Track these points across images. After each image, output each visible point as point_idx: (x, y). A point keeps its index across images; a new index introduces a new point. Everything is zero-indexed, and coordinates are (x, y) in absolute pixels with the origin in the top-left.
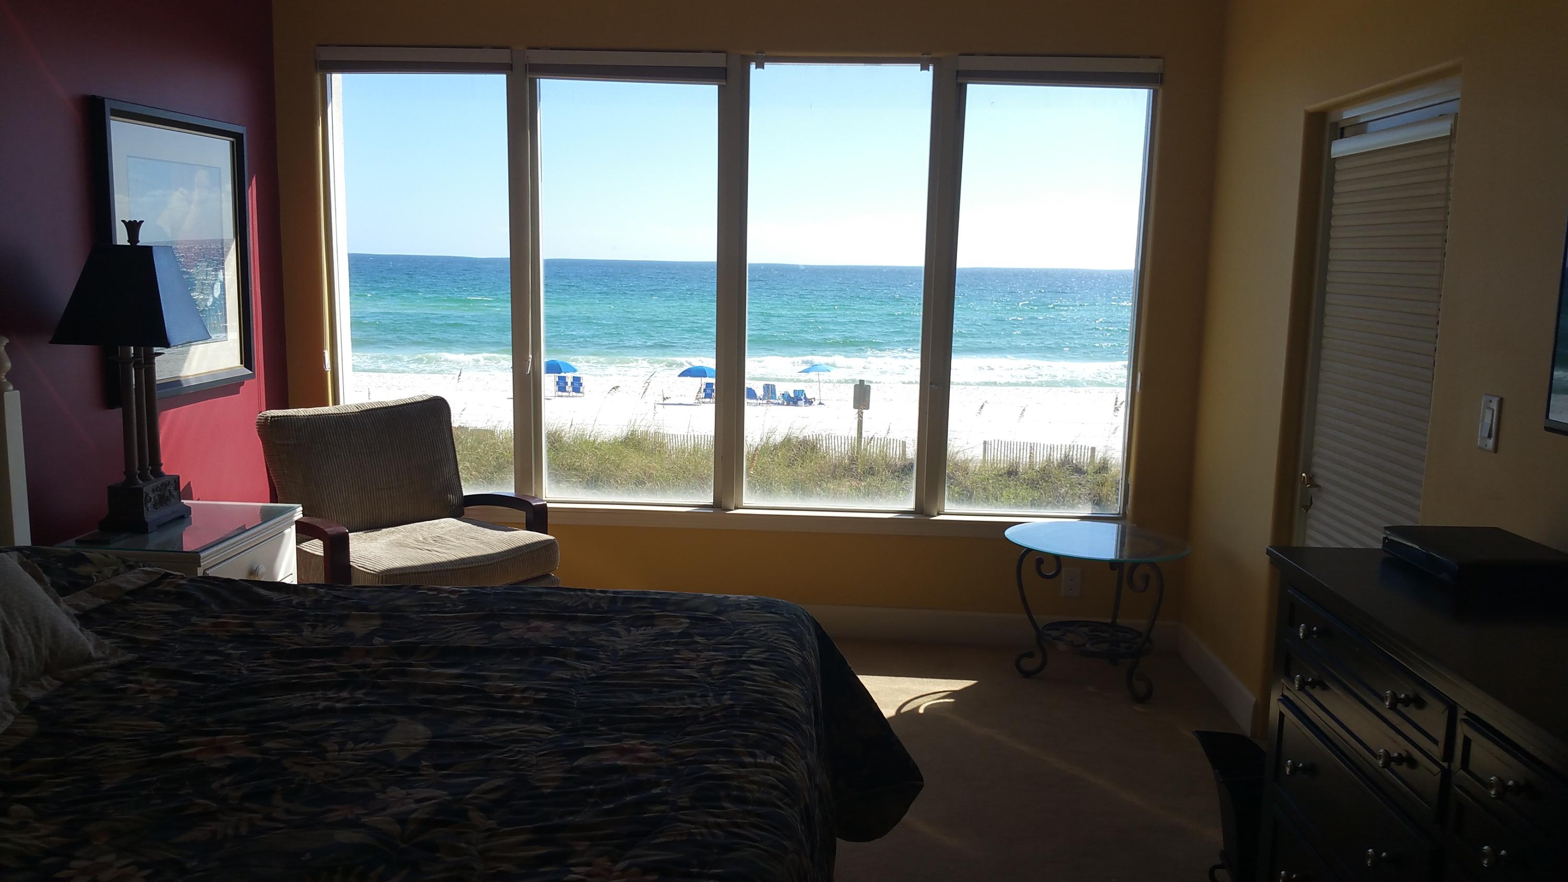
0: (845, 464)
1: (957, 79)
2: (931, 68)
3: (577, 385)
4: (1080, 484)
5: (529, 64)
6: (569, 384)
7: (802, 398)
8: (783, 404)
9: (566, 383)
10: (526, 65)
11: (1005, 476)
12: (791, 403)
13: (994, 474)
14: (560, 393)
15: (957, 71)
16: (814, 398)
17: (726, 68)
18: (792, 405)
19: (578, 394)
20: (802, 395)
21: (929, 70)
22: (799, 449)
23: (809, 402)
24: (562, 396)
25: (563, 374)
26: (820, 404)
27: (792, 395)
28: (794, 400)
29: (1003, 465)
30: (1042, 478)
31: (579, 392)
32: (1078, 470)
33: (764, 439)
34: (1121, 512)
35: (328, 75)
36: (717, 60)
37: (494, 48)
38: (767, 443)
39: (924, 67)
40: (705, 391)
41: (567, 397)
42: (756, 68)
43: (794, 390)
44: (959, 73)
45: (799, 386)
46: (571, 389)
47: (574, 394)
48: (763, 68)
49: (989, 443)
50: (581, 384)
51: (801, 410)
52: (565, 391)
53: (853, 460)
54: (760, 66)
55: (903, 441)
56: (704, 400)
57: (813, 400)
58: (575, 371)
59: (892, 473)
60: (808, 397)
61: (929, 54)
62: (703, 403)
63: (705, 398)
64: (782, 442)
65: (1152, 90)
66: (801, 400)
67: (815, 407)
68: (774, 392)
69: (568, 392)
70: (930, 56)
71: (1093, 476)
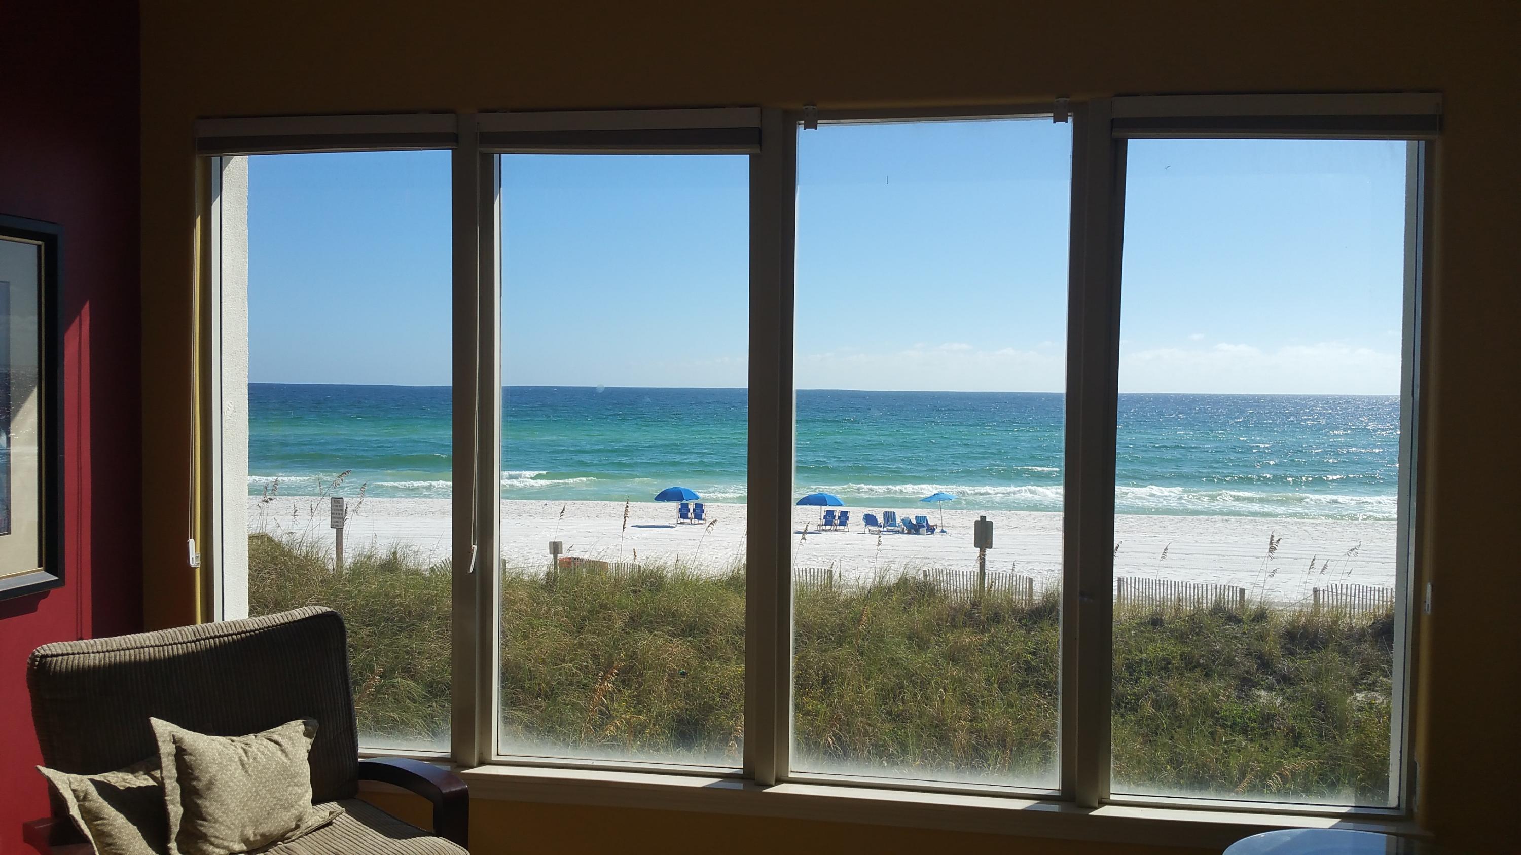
0: (967, 609)
1: (1112, 130)
2: (1070, 119)
3: (699, 513)
4: (1236, 637)
5: (480, 133)
6: (691, 511)
7: (925, 524)
8: (903, 532)
9: (689, 510)
10: (476, 133)
11: (1150, 628)
12: (912, 530)
13: (1136, 624)
14: (682, 520)
15: (1113, 120)
16: (936, 525)
17: (760, 130)
18: (914, 534)
19: (700, 521)
20: (924, 522)
21: (1067, 122)
22: (917, 592)
23: (931, 529)
24: (684, 524)
25: (684, 502)
26: (943, 531)
27: (914, 522)
28: (916, 527)
29: (1146, 612)
30: (1192, 630)
31: (701, 519)
32: (1233, 619)
33: (877, 579)
34: (1403, 806)
35: (215, 160)
36: (748, 119)
37: (433, 112)
38: (880, 583)
39: (1059, 118)
40: (825, 517)
41: (688, 524)
42: (805, 129)
43: (916, 517)
44: (1114, 123)
45: (921, 512)
46: (693, 516)
47: (696, 521)
48: (816, 129)
49: (1125, 580)
50: (703, 511)
51: (922, 540)
52: (686, 517)
53: (974, 605)
54: (811, 124)
55: (1029, 578)
56: (824, 527)
57: (935, 527)
58: (697, 498)
59: (1020, 620)
60: (931, 523)
61: (1068, 98)
62: (823, 530)
63: (825, 525)
64: (897, 584)
65: (1422, 143)
66: (924, 527)
67: (936, 538)
68: (894, 519)
69: (689, 519)
70: (1068, 100)
71: (1250, 626)
